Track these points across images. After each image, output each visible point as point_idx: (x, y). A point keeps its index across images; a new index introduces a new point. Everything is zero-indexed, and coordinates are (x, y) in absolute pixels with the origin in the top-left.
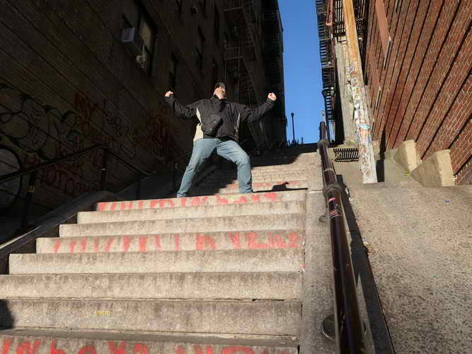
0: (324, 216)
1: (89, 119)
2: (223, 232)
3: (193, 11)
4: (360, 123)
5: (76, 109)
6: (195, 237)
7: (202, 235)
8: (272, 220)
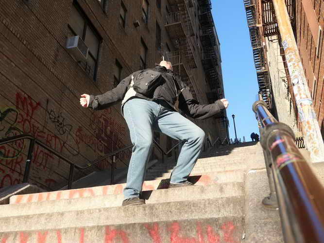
0: (269, 198)
1: (31, 117)
2: (139, 224)
3: (136, 25)
4: (301, 98)
5: (17, 107)
6: (104, 231)
7: (112, 228)
8: (202, 206)
